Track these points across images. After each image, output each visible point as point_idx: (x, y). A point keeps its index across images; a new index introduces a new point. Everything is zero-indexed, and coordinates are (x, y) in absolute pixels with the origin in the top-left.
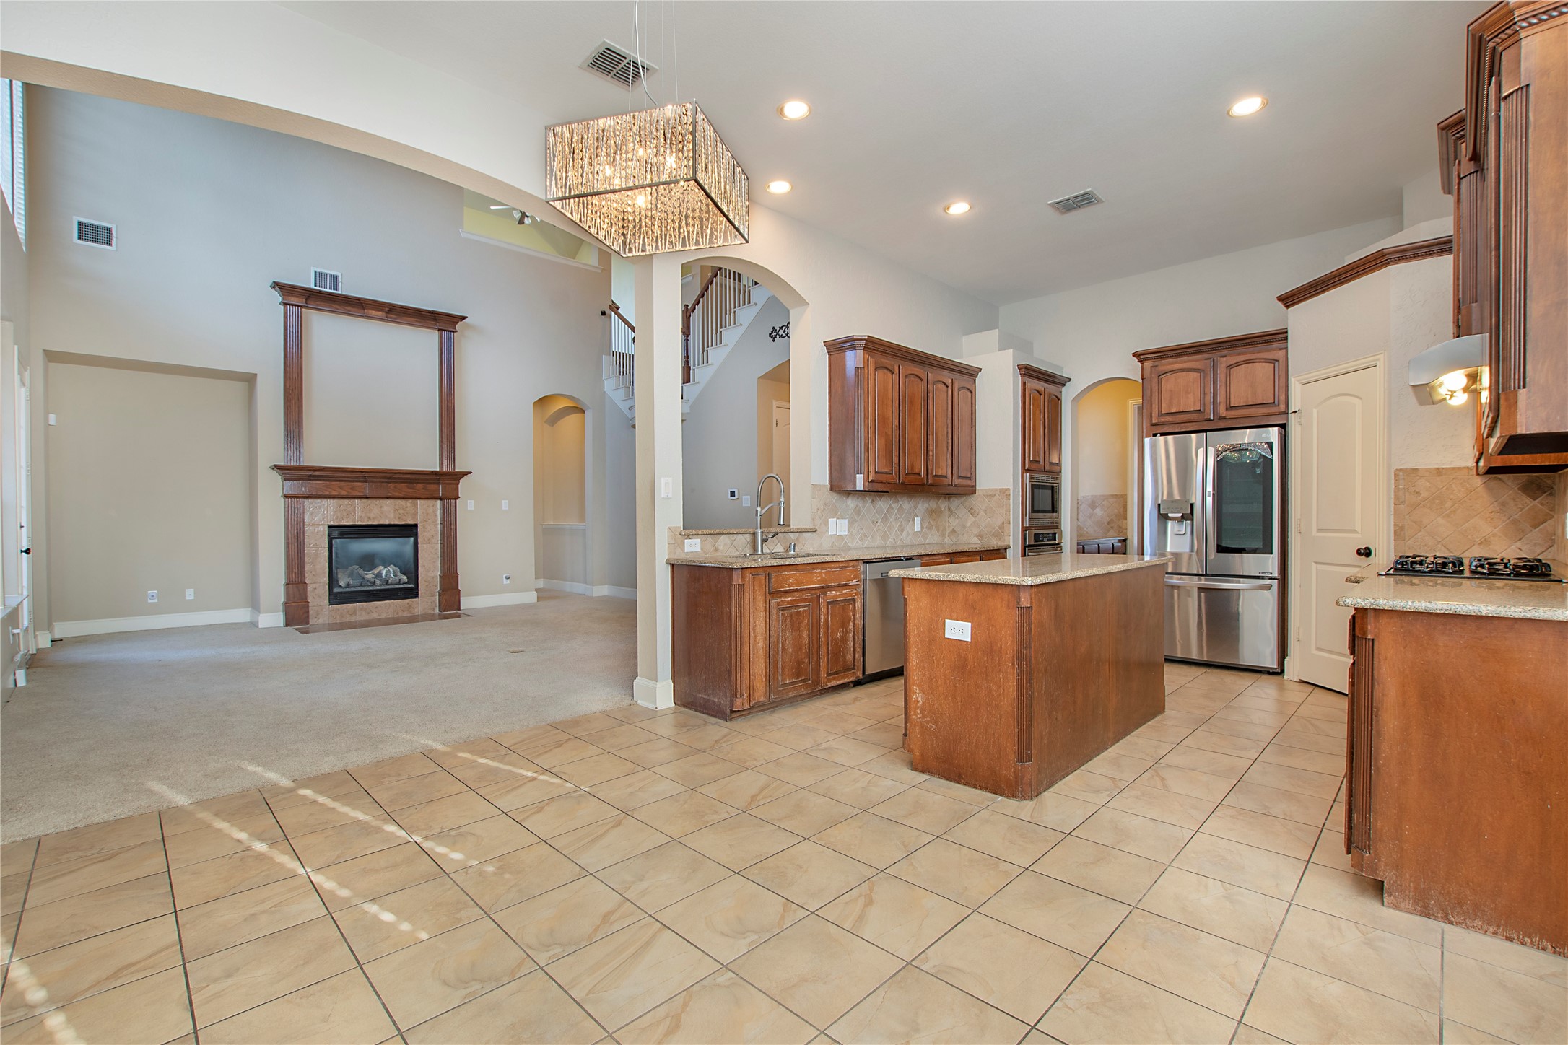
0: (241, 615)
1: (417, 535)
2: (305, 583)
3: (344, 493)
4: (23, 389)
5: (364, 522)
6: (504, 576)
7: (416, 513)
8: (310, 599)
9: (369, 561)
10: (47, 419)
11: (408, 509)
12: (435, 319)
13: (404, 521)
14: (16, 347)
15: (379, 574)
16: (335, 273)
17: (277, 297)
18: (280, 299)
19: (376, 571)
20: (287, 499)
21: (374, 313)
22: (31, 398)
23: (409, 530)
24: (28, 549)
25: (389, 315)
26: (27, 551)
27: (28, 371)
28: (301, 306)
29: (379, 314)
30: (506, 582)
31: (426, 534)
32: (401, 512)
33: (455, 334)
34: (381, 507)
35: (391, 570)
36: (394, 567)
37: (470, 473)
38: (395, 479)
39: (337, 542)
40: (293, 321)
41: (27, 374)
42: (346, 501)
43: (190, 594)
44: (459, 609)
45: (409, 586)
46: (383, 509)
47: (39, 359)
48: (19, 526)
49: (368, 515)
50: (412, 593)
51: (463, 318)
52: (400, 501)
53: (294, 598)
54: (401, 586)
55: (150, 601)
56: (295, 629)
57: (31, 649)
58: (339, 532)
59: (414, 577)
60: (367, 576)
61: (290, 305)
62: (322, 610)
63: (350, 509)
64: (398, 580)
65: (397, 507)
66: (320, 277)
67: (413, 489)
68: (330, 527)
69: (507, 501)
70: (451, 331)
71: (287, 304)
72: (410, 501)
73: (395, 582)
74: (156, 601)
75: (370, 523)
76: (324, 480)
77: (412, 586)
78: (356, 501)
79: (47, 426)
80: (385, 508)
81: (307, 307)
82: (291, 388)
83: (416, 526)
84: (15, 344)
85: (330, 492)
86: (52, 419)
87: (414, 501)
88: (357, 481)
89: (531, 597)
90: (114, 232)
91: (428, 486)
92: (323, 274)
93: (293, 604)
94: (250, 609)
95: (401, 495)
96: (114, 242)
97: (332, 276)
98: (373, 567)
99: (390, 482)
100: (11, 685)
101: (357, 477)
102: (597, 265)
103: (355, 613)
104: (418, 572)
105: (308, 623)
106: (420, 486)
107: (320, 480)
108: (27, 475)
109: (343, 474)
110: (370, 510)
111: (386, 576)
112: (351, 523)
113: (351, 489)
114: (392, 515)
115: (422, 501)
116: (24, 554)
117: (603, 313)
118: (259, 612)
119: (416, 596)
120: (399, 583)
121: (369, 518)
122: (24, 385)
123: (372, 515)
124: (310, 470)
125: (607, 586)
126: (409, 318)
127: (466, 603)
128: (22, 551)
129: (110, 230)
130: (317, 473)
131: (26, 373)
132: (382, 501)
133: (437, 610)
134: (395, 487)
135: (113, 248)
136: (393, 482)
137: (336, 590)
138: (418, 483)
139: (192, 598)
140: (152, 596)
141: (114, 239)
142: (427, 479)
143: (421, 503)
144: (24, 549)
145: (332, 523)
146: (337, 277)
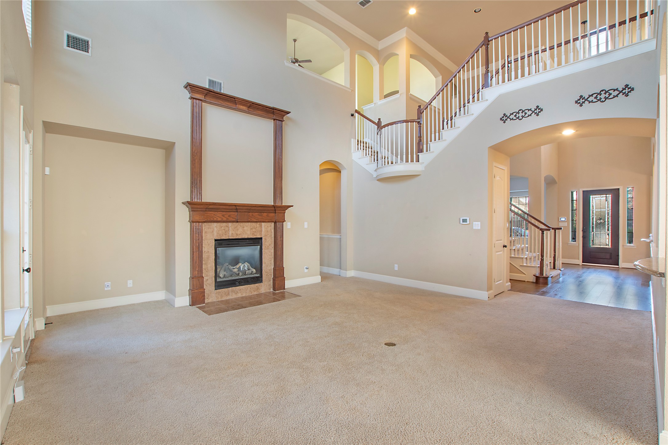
0: (160, 295)
1: (262, 244)
2: (203, 277)
3: (225, 219)
4: (28, 145)
5: (234, 237)
6: (305, 267)
7: (261, 231)
8: (205, 287)
9: (236, 261)
10: (44, 171)
11: (257, 228)
12: (273, 113)
13: (255, 236)
14: (22, 107)
15: (239, 268)
16: (220, 81)
17: (187, 94)
18: (189, 96)
19: (238, 266)
20: (192, 224)
21: (242, 107)
22: (33, 152)
23: (257, 241)
24: (29, 269)
25: (249, 109)
26: (28, 270)
27: (32, 133)
28: (202, 100)
29: (244, 108)
30: (306, 271)
31: (266, 243)
32: (254, 230)
33: (283, 122)
34: (243, 227)
35: (246, 266)
36: (247, 264)
37: (292, 206)
38: (252, 210)
39: (219, 250)
40: (196, 110)
41: (31, 136)
42: (224, 224)
43: (130, 283)
44: (284, 289)
45: (257, 275)
46: (244, 228)
47: (40, 128)
48: (22, 251)
49: (237, 232)
50: (258, 280)
51: (288, 113)
52: (253, 223)
53: (196, 287)
54: (253, 276)
55: (106, 289)
56: (197, 307)
57: (30, 336)
58: (220, 243)
59: (260, 269)
60: (234, 270)
61: (195, 99)
62: (211, 293)
63: (227, 229)
64: (251, 272)
65: (251, 227)
66: (211, 82)
67: (262, 216)
68: (216, 240)
69: (307, 223)
70: (281, 121)
71: (194, 98)
72: (259, 223)
73: (249, 273)
74: (110, 289)
75: (237, 237)
76: (214, 211)
77: (259, 275)
78: (230, 224)
79: (44, 175)
80: (245, 228)
81: (205, 102)
82: (195, 152)
83: (261, 238)
84: (21, 104)
85: (217, 219)
86: (47, 170)
87: (261, 223)
88: (231, 212)
89: (317, 279)
90: (90, 43)
91: (269, 214)
92: (213, 81)
93: (196, 291)
94: (165, 291)
95: (255, 220)
96: (90, 51)
97: (218, 83)
98: (237, 263)
99: (249, 212)
100: (11, 402)
101: (232, 209)
102: (349, 87)
103: (229, 294)
104: (262, 267)
105: (204, 303)
106: (265, 214)
107: (212, 211)
108: (30, 209)
109: (224, 207)
110: (238, 229)
111: (243, 269)
112: (227, 238)
113: (229, 216)
114: (249, 232)
115: (265, 223)
116: (25, 272)
117: (352, 115)
118: (175, 297)
119: (261, 281)
120: (251, 274)
121: (237, 234)
122: (29, 142)
123: (239, 233)
124: (207, 205)
125: (353, 271)
126: (259, 112)
127: (289, 284)
128: (24, 270)
129: (88, 42)
130: (211, 207)
131: (31, 134)
132: (244, 223)
133: (272, 290)
134: (252, 215)
135: (89, 54)
136: (252, 212)
137: (218, 280)
138: (263, 212)
139: (131, 286)
140: (108, 286)
141: (90, 48)
142: (268, 210)
143: (264, 225)
144: (25, 268)
145: (217, 238)
146: (221, 84)
